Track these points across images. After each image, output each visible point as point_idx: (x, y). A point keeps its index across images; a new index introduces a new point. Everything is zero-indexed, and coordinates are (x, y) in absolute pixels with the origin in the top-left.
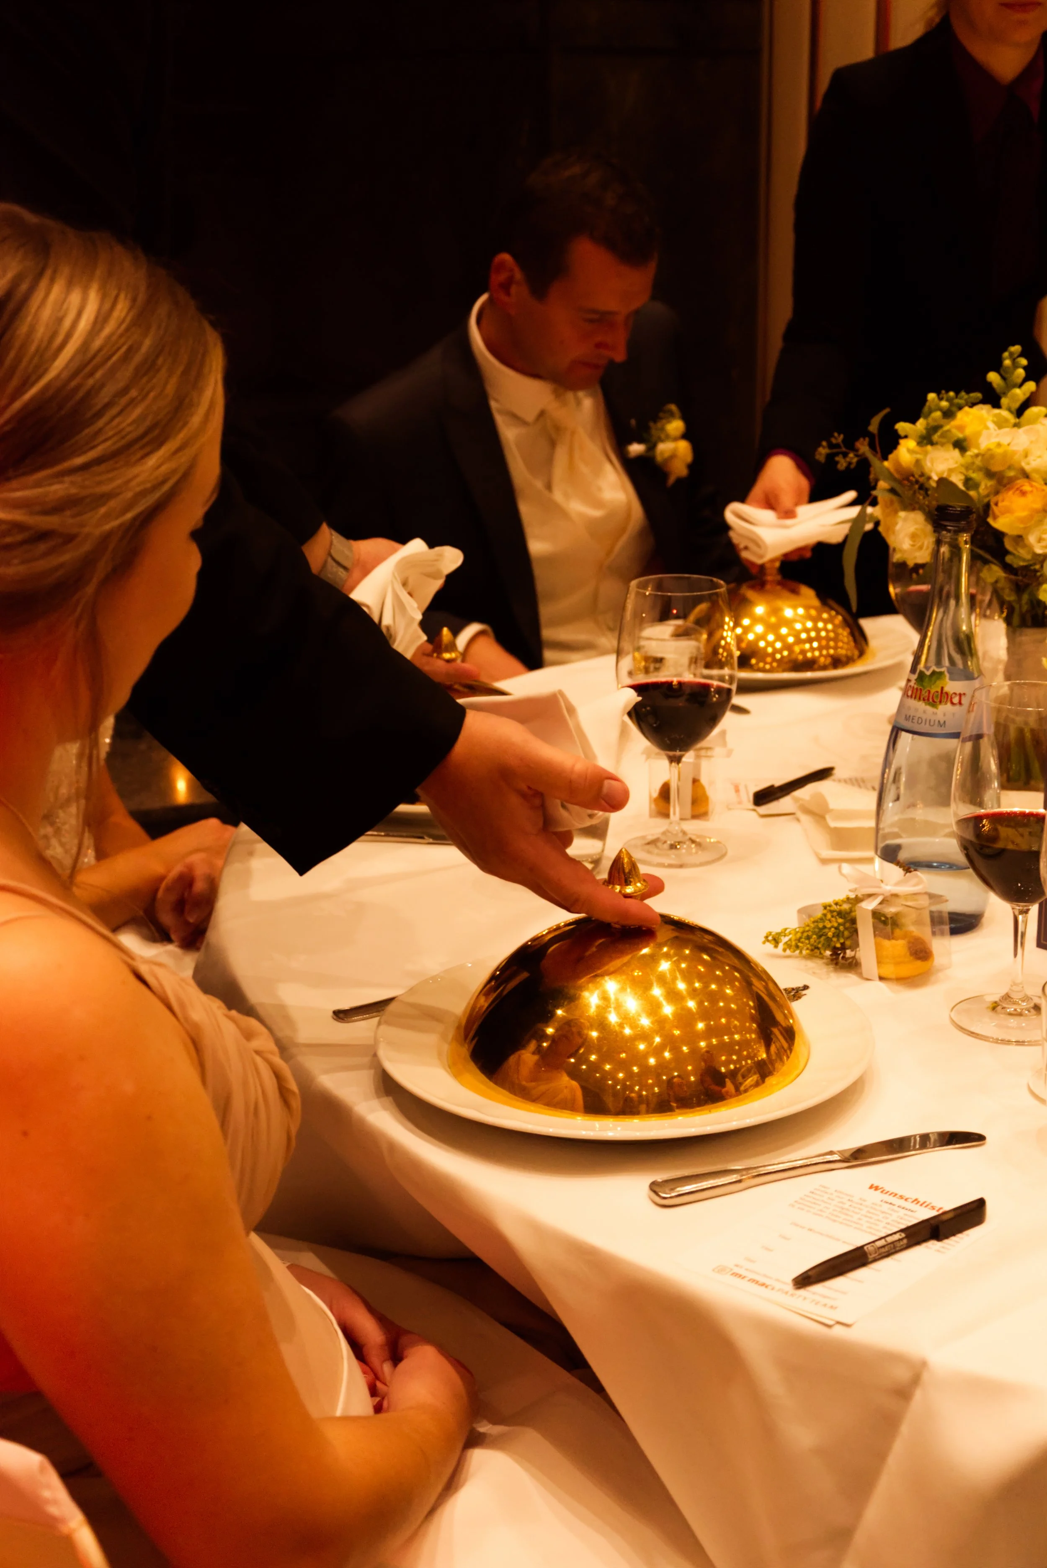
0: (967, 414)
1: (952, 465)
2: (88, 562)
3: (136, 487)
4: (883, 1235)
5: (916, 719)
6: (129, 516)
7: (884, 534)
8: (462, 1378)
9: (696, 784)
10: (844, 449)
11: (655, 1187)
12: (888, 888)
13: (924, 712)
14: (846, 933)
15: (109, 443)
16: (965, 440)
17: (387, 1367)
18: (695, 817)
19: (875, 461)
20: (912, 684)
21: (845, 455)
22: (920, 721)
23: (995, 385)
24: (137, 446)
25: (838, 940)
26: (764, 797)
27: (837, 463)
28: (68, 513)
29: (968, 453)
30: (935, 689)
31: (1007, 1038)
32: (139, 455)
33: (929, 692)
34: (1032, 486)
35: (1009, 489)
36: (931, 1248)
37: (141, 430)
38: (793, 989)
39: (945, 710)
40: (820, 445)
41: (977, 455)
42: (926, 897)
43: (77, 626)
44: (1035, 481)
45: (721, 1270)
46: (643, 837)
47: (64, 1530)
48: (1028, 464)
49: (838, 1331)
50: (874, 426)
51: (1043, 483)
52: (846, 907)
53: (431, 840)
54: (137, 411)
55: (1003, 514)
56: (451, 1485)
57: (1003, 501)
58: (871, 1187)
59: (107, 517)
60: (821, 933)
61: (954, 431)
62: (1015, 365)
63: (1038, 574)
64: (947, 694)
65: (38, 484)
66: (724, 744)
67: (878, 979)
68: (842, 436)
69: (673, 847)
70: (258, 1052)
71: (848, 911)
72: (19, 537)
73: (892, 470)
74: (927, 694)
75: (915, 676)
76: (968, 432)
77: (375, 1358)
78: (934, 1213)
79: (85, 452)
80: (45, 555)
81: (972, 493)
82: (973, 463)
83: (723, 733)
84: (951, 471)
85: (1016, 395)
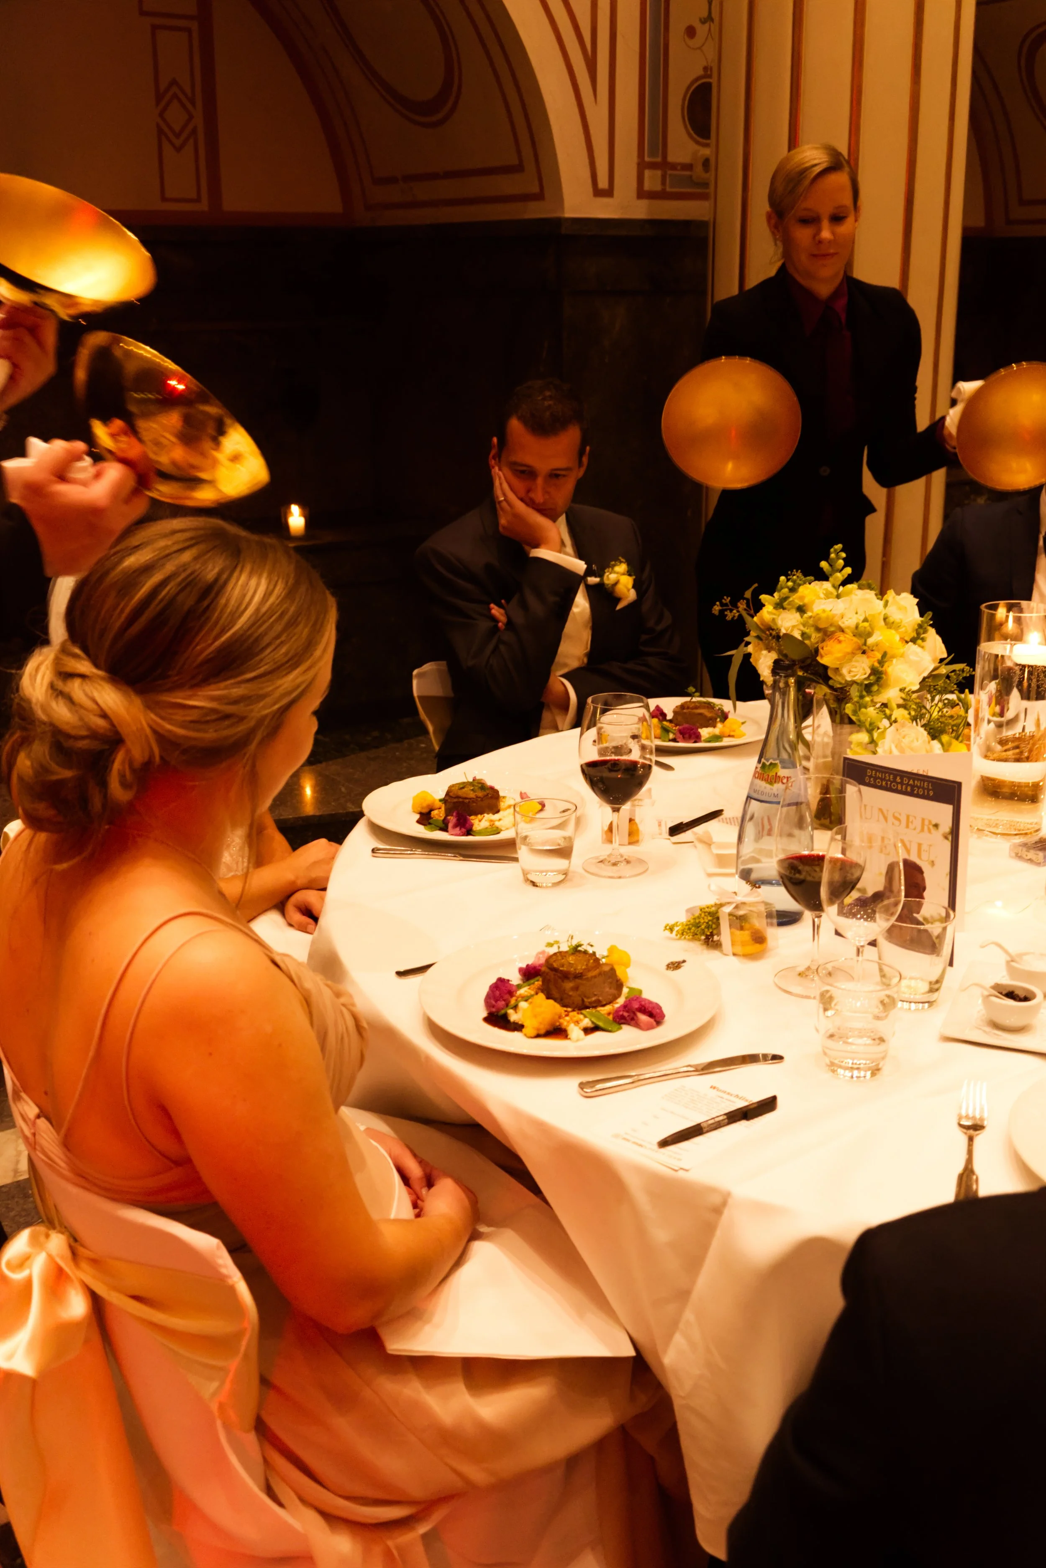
0: (807, 588)
1: (794, 623)
2: (252, 732)
3: (281, 691)
4: (714, 1116)
5: (760, 792)
6: (277, 706)
7: (754, 664)
8: (468, 1197)
9: (632, 822)
10: (730, 607)
11: (582, 1086)
12: (739, 899)
13: (765, 788)
14: (714, 926)
15: (266, 667)
16: (804, 605)
17: (424, 1191)
18: (630, 843)
19: (747, 618)
20: (758, 770)
21: (731, 611)
22: (762, 793)
23: (825, 570)
24: (283, 667)
25: (708, 930)
26: (676, 830)
27: (727, 615)
28: (242, 704)
29: (805, 615)
30: (772, 773)
31: (808, 995)
32: (284, 673)
33: (768, 776)
34: (845, 637)
35: (831, 638)
36: (743, 1124)
37: (286, 659)
38: (676, 962)
39: (778, 787)
40: (715, 604)
41: (811, 617)
42: (763, 905)
43: (244, 767)
44: (847, 634)
45: (616, 1136)
46: (597, 858)
47: (230, 1282)
48: (843, 623)
49: (681, 1174)
50: (748, 594)
51: (852, 635)
52: (713, 909)
53: (461, 858)
54: (284, 650)
55: (826, 655)
56: (459, 1262)
57: (827, 647)
58: (711, 1087)
59: (264, 708)
60: (697, 925)
61: (796, 601)
62: (838, 558)
63: (848, 693)
64: (779, 777)
65: (226, 688)
66: (650, 796)
67: (732, 954)
68: (729, 598)
69: (615, 864)
70: (344, 1005)
71: (715, 912)
72: (214, 717)
73: (759, 623)
74: (767, 777)
75: (760, 766)
76: (806, 601)
77: (416, 1185)
78: (746, 1104)
79: (254, 670)
80: (229, 727)
81: (807, 642)
82: (808, 622)
83: (650, 790)
84: (794, 627)
85: (837, 577)
